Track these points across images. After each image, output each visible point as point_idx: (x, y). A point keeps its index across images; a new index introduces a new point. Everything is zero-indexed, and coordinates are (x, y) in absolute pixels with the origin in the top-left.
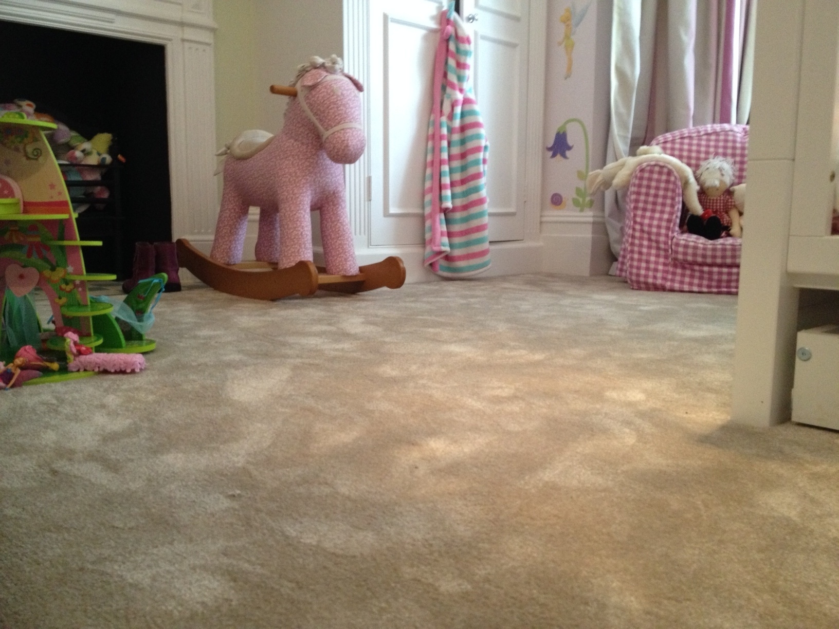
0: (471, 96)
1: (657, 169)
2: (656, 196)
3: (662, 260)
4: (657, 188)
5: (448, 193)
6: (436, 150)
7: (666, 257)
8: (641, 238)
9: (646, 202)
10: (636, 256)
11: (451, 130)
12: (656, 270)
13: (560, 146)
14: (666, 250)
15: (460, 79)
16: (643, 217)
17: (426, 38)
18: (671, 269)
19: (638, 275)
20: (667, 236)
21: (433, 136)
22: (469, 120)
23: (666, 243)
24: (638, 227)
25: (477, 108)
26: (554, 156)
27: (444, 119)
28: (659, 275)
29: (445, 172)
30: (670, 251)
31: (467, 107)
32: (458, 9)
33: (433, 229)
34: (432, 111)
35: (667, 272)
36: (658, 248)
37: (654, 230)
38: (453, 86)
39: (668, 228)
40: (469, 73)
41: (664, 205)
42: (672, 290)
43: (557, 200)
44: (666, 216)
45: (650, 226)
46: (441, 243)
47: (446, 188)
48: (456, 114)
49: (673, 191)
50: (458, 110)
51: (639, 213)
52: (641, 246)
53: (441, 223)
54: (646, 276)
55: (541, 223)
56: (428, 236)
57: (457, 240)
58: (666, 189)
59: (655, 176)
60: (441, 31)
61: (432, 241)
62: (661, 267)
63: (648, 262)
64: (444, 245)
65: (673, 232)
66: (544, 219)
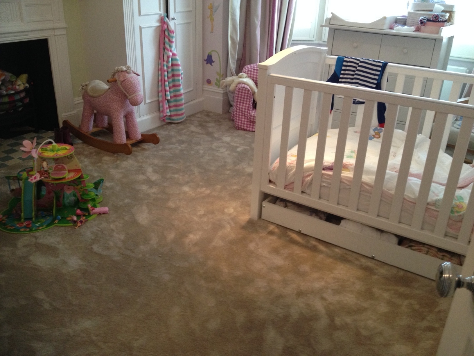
0: (175, 52)
1: (244, 89)
2: (244, 98)
3: (246, 120)
4: (244, 96)
5: (168, 93)
6: (162, 75)
7: (247, 119)
8: (239, 112)
9: (241, 100)
10: (238, 118)
11: (168, 67)
12: (244, 124)
13: (209, 60)
14: (247, 117)
15: (171, 46)
16: (240, 105)
17: (156, 30)
18: (249, 123)
19: (238, 125)
20: (248, 112)
21: (161, 69)
22: (175, 62)
23: (247, 115)
24: (238, 108)
25: (177, 58)
26: (207, 63)
27: (165, 63)
28: (245, 125)
29: (167, 85)
30: (249, 118)
31: (174, 57)
32: (168, 17)
33: (163, 106)
34: (159, 59)
35: (247, 124)
36: (245, 116)
37: (243, 110)
38: (168, 50)
39: (248, 109)
40: (174, 45)
41: (247, 101)
42: (249, 131)
43: (209, 82)
44: (247, 105)
45: (242, 108)
46: (167, 112)
47: (167, 91)
48: (170, 61)
49: (250, 97)
50: (170, 59)
51: (239, 103)
52: (239, 115)
53: (166, 104)
54: (241, 126)
55: (203, 90)
56: (161, 109)
57: (172, 109)
58: (247, 96)
59: (244, 91)
60: (162, 26)
61: (163, 111)
62: (246, 123)
63: (241, 121)
64: (168, 113)
65: (250, 111)
66: (204, 89)
